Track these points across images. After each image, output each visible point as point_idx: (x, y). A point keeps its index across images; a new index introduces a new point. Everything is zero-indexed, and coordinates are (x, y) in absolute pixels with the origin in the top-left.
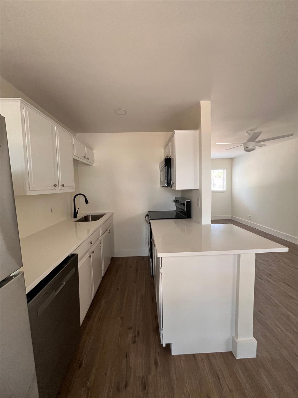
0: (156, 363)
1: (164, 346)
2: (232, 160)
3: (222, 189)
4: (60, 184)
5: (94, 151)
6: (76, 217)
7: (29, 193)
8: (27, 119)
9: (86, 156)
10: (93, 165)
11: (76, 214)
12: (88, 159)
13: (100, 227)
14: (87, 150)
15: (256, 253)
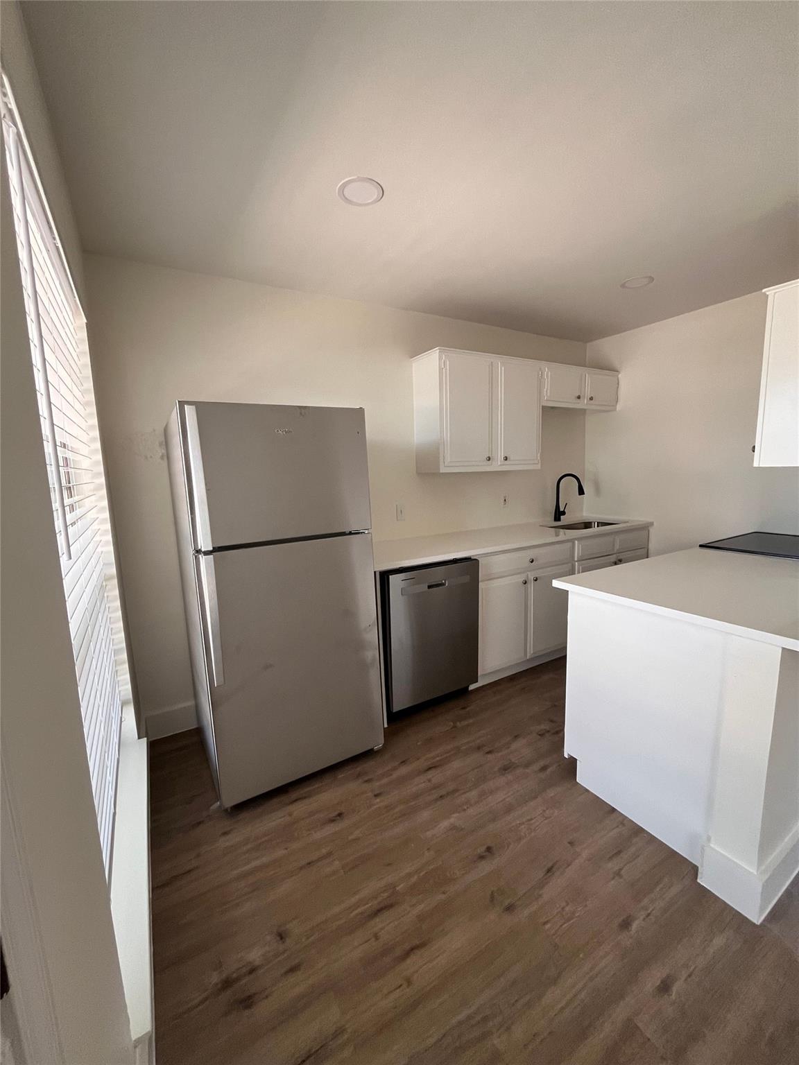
4: (501, 456)
5: (620, 376)
6: (559, 520)
7: (443, 470)
8: (446, 372)
9: (588, 393)
10: (615, 410)
11: (558, 514)
12: (591, 399)
13: (576, 542)
14: (590, 381)
15: (783, 649)
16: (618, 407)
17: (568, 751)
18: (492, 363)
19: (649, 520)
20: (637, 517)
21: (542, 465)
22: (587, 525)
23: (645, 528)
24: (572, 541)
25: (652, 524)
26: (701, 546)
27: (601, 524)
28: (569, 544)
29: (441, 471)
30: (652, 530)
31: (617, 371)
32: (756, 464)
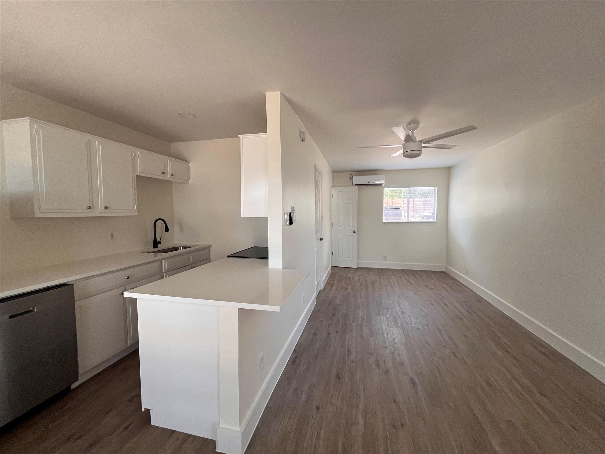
0: (126, 428)
1: (143, 410)
2: (449, 170)
3: (431, 220)
4: (101, 206)
5: (190, 165)
6: (157, 247)
7: (38, 215)
8: (39, 138)
9: (170, 171)
10: (189, 183)
11: (156, 244)
12: (172, 175)
13: (163, 261)
14: (171, 165)
15: (239, 308)
16: (190, 182)
17: (144, 406)
18: (90, 140)
19: (210, 243)
20: (203, 242)
21: (138, 213)
22: (177, 249)
23: (208, 248)
24: (161, 260)
25: (211, 246)
26: (228, 256)
27: (184, 248)
28: (159, 263)
29: (36, 217)
30: (212, 249)
31: (189, 162)
32: (242, 216)
